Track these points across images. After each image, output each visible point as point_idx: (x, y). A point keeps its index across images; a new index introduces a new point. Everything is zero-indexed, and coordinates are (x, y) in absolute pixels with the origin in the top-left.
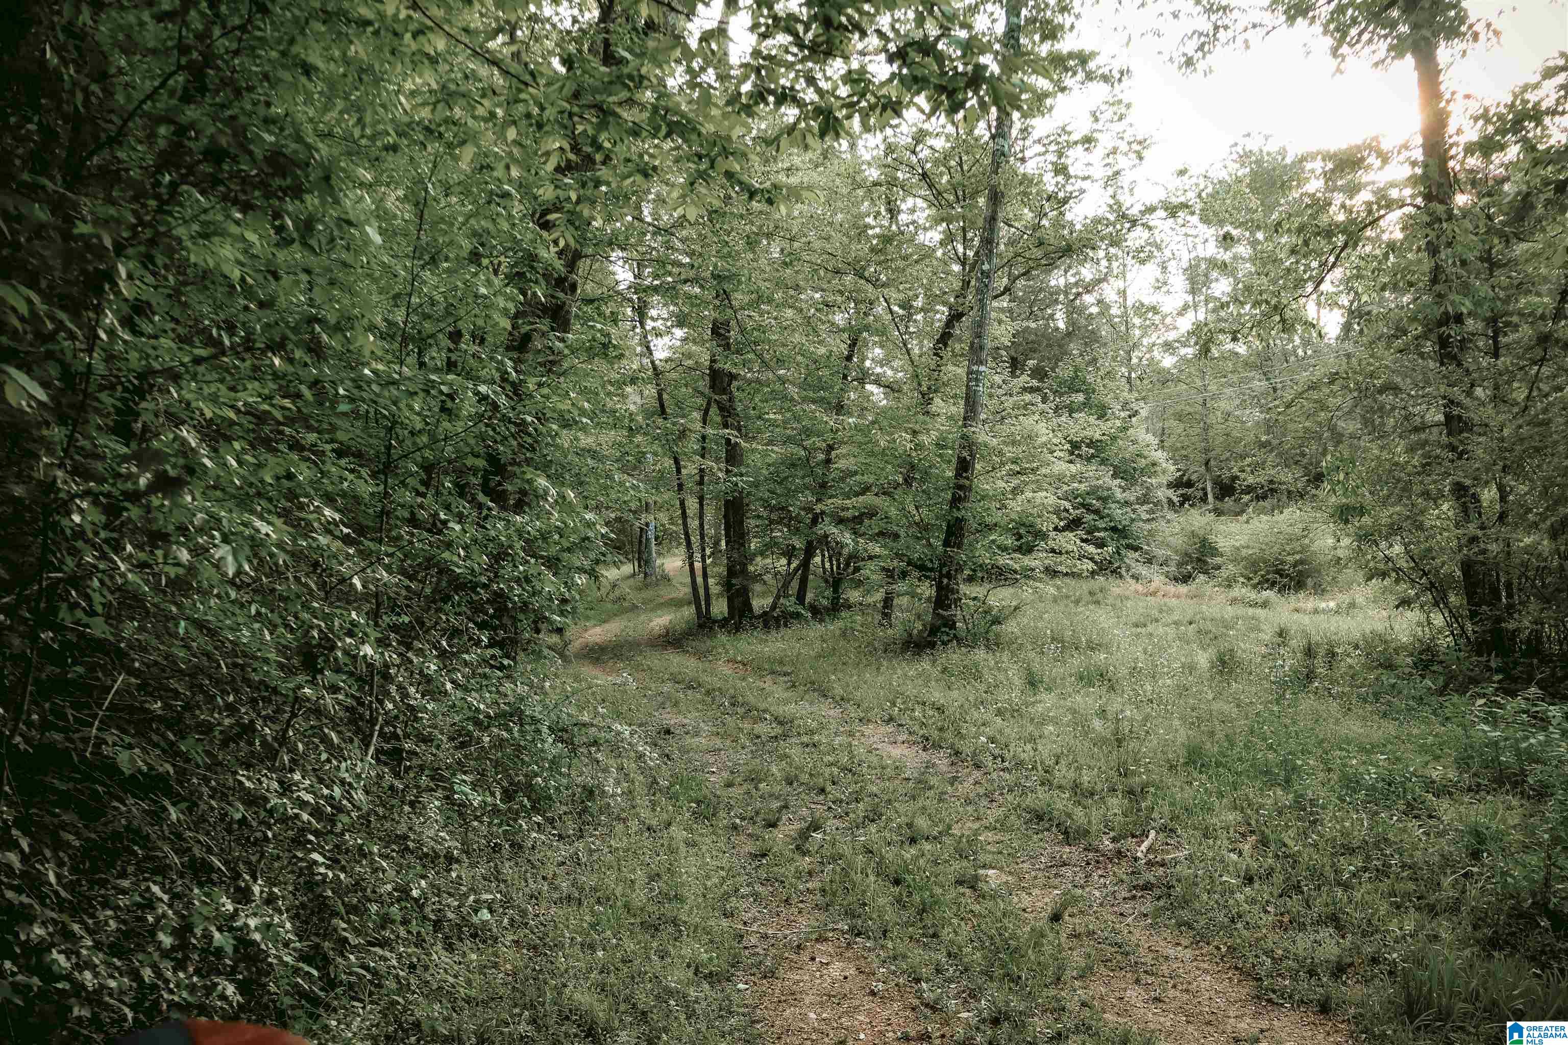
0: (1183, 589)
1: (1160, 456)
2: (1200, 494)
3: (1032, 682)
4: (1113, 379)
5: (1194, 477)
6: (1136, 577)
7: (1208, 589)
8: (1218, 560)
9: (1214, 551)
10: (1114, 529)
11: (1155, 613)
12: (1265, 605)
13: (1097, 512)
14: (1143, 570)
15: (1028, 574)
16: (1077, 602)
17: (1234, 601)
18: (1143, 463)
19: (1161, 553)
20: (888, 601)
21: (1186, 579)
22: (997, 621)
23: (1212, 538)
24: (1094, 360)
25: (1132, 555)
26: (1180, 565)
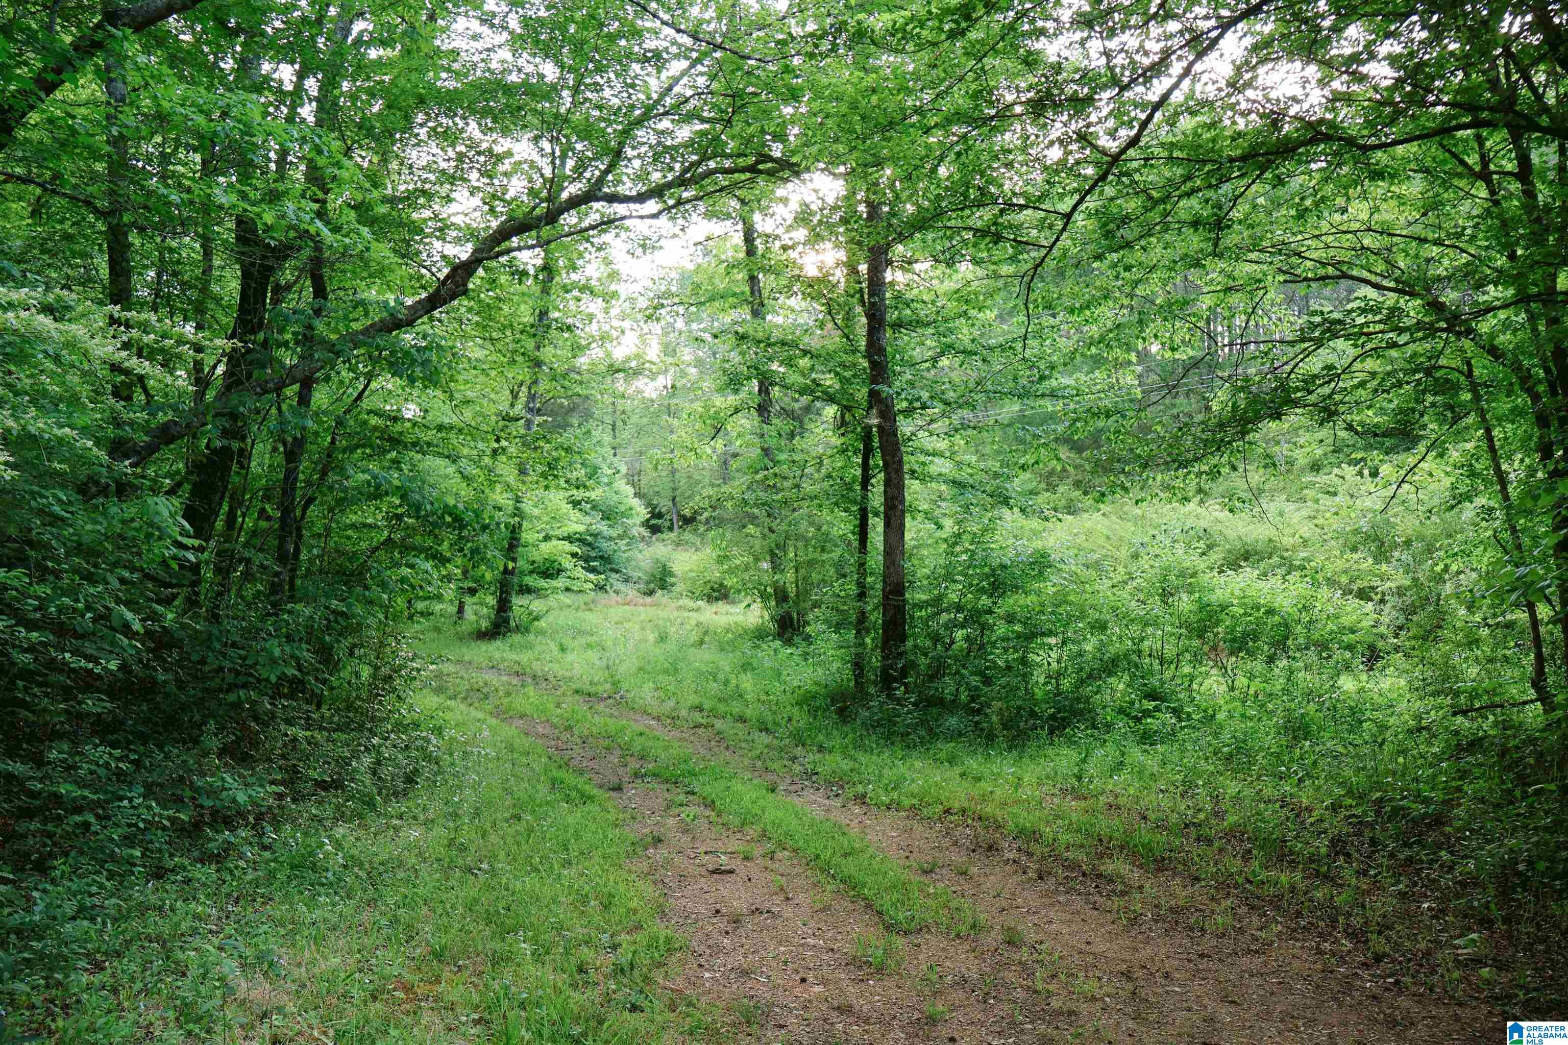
0: (648, 600)
1: (635, 502)
2: (668, 524)
3: (563, 649)
4: (602, 446)
5: (664, 510)
6: (617, 592)
7: (665, 600)
8: (673, 580)
9: (671, 574)
10: (602, 557)
11: (629, 615)
12: (698, 609)
13: (590, 545)
14: (620, 586)
15: (555, 590)
16: (577, 609)
17: (679, 608)
18: (622, 508)
19: (635, 574)
20: (461, 610)
21: (651, 593)
22: (537, 619)
23: (669, 564)
24: (588, 432)
25: (614, 575)
26: (648, 583)
